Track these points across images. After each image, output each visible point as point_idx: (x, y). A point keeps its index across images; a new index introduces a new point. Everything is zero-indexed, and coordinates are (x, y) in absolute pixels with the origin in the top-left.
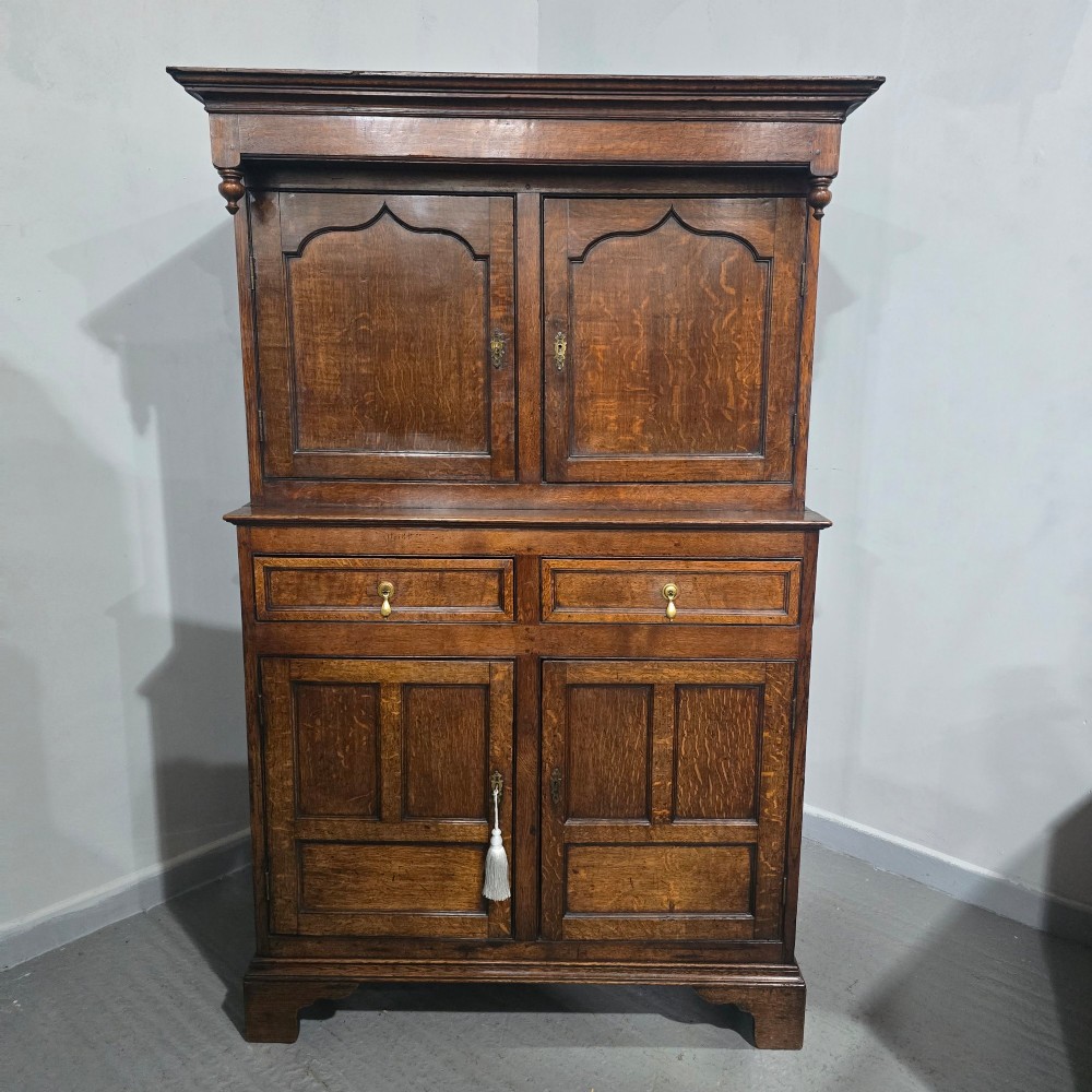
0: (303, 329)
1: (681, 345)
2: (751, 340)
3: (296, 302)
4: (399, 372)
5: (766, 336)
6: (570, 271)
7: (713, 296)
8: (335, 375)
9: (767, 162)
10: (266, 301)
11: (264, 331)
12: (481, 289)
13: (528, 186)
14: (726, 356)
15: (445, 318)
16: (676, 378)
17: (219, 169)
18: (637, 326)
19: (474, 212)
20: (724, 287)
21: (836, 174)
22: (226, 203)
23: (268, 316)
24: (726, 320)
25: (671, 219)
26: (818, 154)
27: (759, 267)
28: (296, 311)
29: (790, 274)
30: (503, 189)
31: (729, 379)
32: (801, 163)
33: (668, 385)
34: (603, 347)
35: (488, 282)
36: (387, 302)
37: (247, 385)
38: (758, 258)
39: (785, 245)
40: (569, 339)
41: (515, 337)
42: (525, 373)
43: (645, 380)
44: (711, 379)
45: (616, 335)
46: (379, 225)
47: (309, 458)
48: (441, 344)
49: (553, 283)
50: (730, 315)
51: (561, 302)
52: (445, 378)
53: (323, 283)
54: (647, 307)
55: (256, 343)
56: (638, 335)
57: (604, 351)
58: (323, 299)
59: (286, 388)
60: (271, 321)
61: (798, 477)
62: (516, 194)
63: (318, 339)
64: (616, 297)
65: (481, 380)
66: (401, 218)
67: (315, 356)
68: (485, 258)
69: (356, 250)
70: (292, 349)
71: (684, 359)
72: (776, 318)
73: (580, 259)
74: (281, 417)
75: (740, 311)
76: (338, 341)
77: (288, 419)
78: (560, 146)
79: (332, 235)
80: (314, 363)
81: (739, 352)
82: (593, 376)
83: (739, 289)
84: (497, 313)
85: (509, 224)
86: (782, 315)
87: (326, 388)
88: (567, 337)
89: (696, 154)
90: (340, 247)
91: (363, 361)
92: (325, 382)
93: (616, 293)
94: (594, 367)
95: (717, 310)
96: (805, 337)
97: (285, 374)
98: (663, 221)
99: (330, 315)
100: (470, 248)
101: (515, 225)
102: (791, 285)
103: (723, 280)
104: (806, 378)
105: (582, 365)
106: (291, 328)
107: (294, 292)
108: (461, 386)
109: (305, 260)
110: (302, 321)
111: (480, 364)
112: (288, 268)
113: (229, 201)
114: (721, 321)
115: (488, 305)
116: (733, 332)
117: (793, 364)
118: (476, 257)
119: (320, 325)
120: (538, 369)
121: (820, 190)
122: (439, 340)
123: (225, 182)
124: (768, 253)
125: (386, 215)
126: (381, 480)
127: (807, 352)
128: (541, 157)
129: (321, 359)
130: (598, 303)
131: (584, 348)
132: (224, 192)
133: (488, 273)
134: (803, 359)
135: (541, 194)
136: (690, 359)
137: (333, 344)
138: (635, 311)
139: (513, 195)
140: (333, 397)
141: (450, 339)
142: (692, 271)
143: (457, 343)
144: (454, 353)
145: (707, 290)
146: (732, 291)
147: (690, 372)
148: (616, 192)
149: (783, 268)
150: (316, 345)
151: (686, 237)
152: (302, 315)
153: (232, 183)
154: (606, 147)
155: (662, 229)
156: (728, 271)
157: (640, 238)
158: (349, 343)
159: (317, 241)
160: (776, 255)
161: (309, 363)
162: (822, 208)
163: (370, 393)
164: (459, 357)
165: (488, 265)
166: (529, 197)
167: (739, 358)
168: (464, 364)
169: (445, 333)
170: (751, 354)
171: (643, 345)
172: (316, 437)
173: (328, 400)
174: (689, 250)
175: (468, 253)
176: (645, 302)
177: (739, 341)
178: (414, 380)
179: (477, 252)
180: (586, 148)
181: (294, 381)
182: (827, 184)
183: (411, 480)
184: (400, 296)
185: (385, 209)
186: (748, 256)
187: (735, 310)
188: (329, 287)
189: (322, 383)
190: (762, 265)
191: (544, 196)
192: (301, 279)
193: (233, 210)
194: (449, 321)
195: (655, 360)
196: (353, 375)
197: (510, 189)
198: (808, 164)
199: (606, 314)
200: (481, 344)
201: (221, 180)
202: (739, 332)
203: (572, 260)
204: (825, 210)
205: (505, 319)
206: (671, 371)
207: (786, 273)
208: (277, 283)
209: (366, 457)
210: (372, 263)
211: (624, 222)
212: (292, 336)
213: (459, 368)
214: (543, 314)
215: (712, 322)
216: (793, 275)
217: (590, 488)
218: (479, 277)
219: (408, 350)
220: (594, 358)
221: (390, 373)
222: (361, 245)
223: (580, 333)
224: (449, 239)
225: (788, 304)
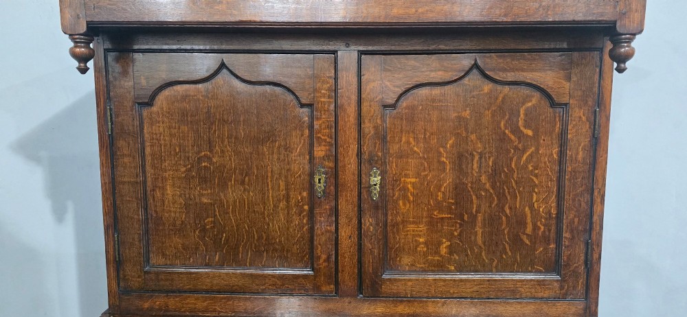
0: (153, 166)
1: (483, 178)
2: (548, 175)
3: (148, 144)
4: (235, 202)
5: (561, 172)
6: (383, 117)
7: (513, 137)
8: (181, 204)
9: (574, 22)
10: (121, 143)
11: (119, 168)
12: (307, 132)
13: (348, 45)
14: (524, 188)
15: (275, 156)
16: (479, 207)
17: (70, 35)
18: (444, 162)
19: (300, 67)
20: (522, 128)
21: (641, 32)
22: (76, 64)
23: (123, 155)
24: (525, 158)
25: (475, 71)
26: (624, 14)
27: (555, 113)
28: (148, 150)
29: (584, 118)
30: (325, 48)
31: (527, 209)
32: (606, 22)
33: (472, 212)
34: (413, 180)
35: (311, 127)
36: (226, 142)
37: (105, 214)
38: (553, 104)
39: (580, 93)
40: (383, 174)
41: (335, 174)
42: (344, 203)
43: (451, 209)
44: (510, 208)
45: (424, 170)
46: (219, 79)
47: (157, 274)
48: (272, 176)
49: (368, 127)
50: (528, 154)
51: (375, 143)
52: (274, 206)
53: (170, 128)
54: (452, 146)
55: (113, 179)
56: (444, 170)
57: (413, 184)
58: (171, 141)
59: (138, 215)
60: (126, 160)
61: (592, 296)
62: (337, 51)
63: (166, 175)
64: (425, 137)
65: (306, 207)
66: (236, 72)
67: (163, 189)
68: (310, 105)
69: (199, 100)
70: (145, 182)
71: (486, 191)
72: (571, 156)
73: (394, 106)
74: (133, 239)
75: (537, 150)
76: (183, 175)
77: (140, 241)
78: (377, 10)
79: (179, 88)
80: (163, 194)
81: (536, 185)
82: (404, 204)
83: (536, 132)
84: (320, 151)
85: (330, 77)
86: (577, 153)
87: (173, 214)
88: (381, 172)
89: (505, 15)
90: (185, 97)
91: (204, 192)
92: (172, 209)
93: (425, 134)
94: (405, 197)
95: (516, 148)
96: (598, 173)
97: (138, 204)
98: (467, 73)
99: (177, 154)
100: (297, 97)
101: (336, 79)
102: (586, 128)
103: (521, 123)
104: (599, 209)
105: (394, 196)
106: (144, 166)
107: (147, 136)
108: (288, 213)
109: (154, 109)
110: (153, 160)
111: (305, 194)
112: (141, 115)
113: (80, 62)
114: (520, 158)
115: (312, 145)
116: (531, 168)
117: (587, 197)
118: (302, 106)
119: (167, 162)
120: (356, 199)
121: (624, 47)
122: (269, 174)
123: (76, 47)
124: (565, 100)
125: (225, 71)
126: (219, 292)
127: (600, 186)
128: (360, 20)
129: (169, 191)
130: (408, 143)
131: (396, 181)
132: (74, 55)
133: (312, 118)
134: (596, 193)
135: (358, 51)
136: (491, 191)
137: (179, 178)
138: (442, 150)
139: (334, 52)
140: (178, 223)
141: (280, 174)
142: (493, 116)
143: (286, 177)
144: (282, 184)
145: (507, 131)
146: (530, 133)
147: (491, 203)
148: (426, 48)
149: (578, 114)
150: (164, 179)
151: (488, 87)
152: (152, 155)
153: (81, 47)
154: (420, 10)
155: (466, 80)
156: (526, 115)
157: (447, 88)
158: (193, 177)
159: (167, 92)
160: (571, 102)
161: (158, 194)
162: (624, 62)
163: (210, 219)
164: (287, 189)
165: (312, 112)
166: (348, 55)
167: (536, 190)
168: (292, 193)
169: (275, 168)
170: (547, 187)
171: (448, 179)
172: (164, 255)
173: (174, 225)
174: (490, 98)
175: (295, 102)
176: (450, 142)
177: (536, 176)
178: (248, 207)
179: (304, 101)
180: (401, 12)
181: (146, 209)
182: (630, 41)
183: (244, 293)
184: (236, 138)
185: (223, 66)
186: (545, 103)
187: (533, 148)
188: (176, 130)
189: (170, 211)
190: (558, 110)
191: (361, 53)
192: (152, 125)
193: (84, 71)
194: (279, 159)
195: (459, 191)
196: (197, 203)
197: (331, 48)
198: (615, 23)
199: (415, 152)
200: (306, 177)
201: (72, 44)
202: (536, 168)
203: (385, 106)
204: (628, 64)
205: (327, 157)
206: (475, 201)
207: (580, 117)
208: (131, 128)
209: (206, 273)
210: (212, 111)
211: (433, 74)
212: (144, 172)
213: (287, 198)
214: (359, 154)
215: (511, 159)
216: (587, 120)
217: (401, 301)
218: (304, 122)
219: (243, 183)
220: (405, 189)
221: (227, 201)
222: (202, 96)
223: (393, 169)
224: (278, 89)
225: (582, 144)
